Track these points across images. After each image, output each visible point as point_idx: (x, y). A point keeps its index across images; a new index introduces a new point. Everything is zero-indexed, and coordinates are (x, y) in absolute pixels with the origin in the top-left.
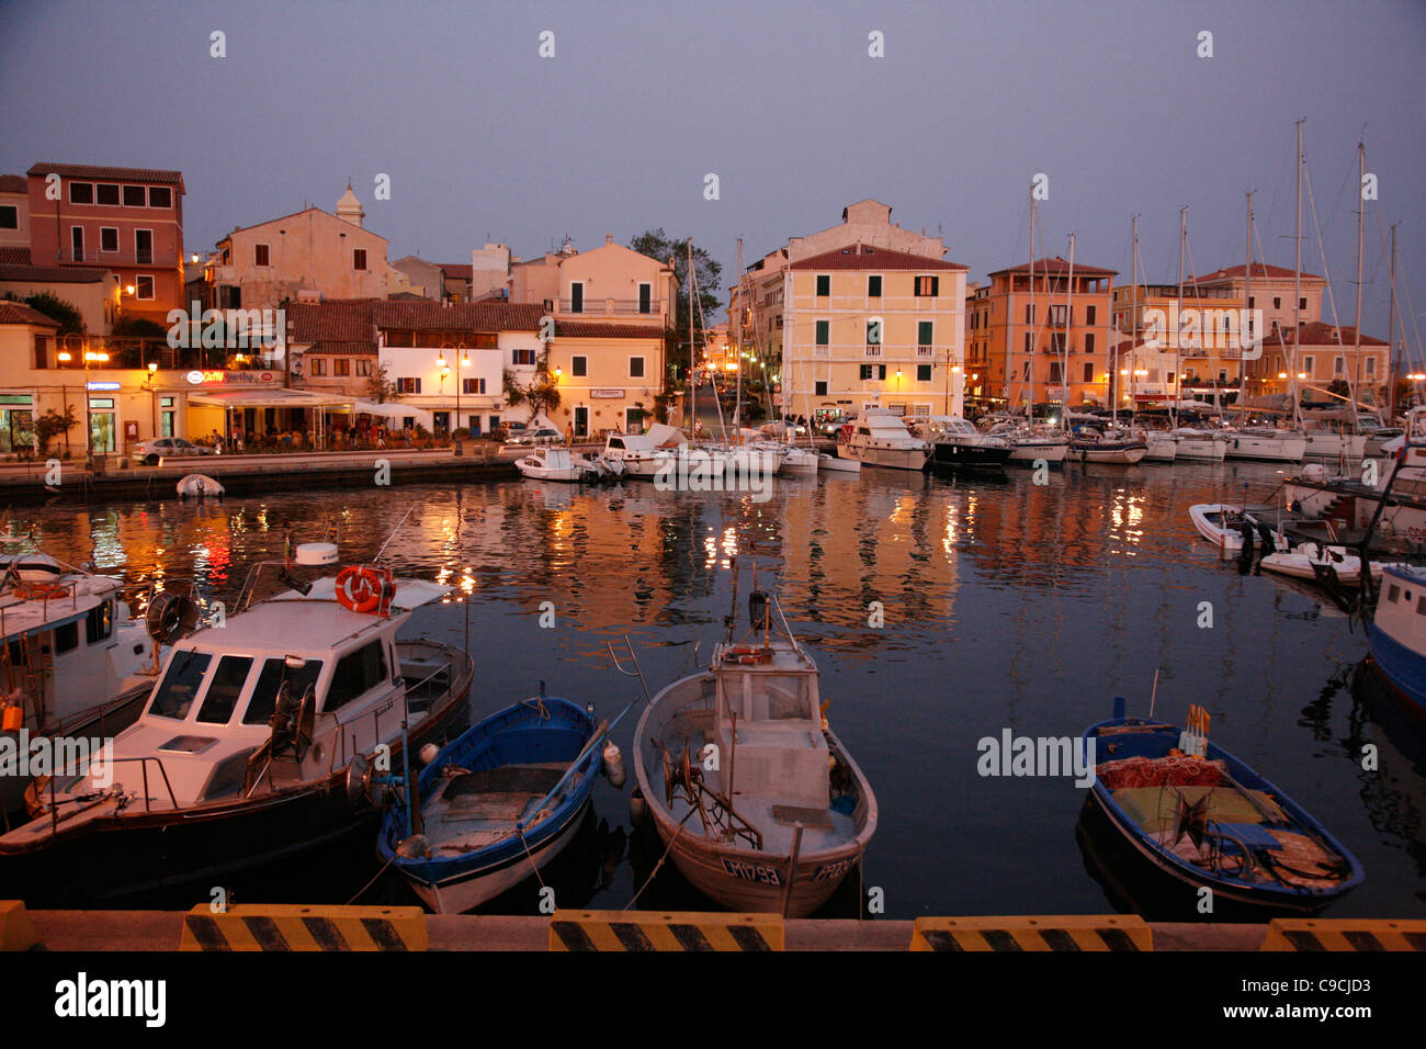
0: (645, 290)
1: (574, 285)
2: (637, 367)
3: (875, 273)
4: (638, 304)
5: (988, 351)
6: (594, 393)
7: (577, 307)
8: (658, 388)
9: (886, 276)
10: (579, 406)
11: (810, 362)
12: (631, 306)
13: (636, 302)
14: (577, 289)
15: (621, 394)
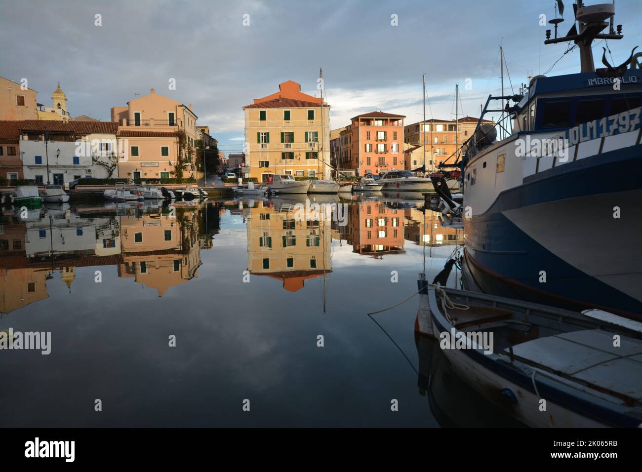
0: (171, 115)
1: (135, 114)
2: (165, 151)
3: (287, 109)
4: (168, 122)
5: (352, 153)
6: (142, 165)
7: (138, 123)
8: (176, 162)
9: (292, 110)
10: (135, 171)
11: (258, 152)
12: (164, 123)
13: (167, 120)
14: (137, 115)
15: (157, 165)
